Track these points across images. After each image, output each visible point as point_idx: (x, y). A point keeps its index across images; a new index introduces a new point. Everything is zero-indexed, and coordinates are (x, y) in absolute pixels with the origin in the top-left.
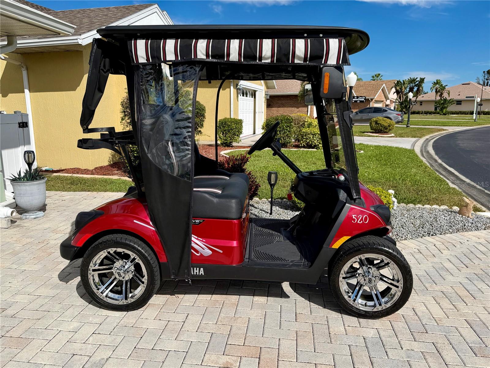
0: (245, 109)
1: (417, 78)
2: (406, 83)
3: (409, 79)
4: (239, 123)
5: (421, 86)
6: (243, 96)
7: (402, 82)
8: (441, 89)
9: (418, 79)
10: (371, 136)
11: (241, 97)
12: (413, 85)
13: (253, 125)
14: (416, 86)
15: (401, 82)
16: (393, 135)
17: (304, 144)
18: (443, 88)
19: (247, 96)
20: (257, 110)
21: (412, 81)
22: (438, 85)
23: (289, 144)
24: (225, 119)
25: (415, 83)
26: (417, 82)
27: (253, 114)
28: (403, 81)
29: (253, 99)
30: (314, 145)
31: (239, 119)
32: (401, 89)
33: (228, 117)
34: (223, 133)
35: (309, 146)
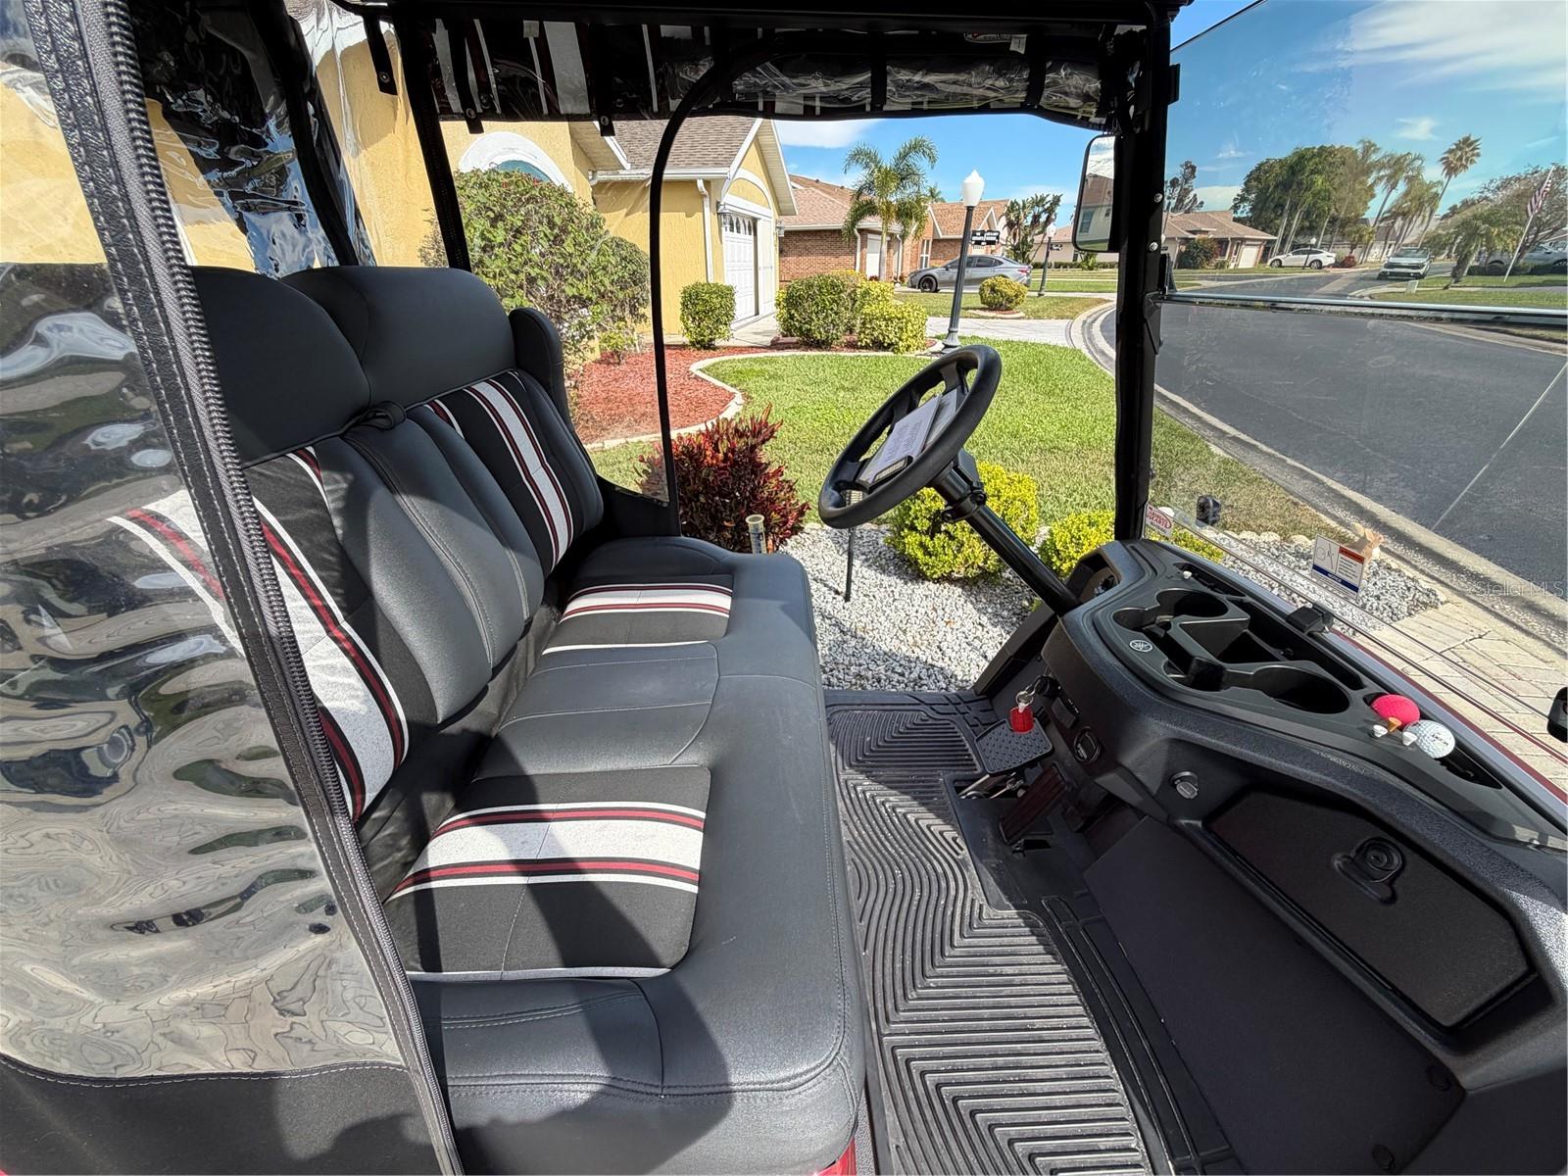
0: (736, 259)
1: (1047, 197)
2: (1027, 205)
3: (1033, 199)
4: (727, 294)
5: (1053, 211)
6: (732, 230)
7: (1021, 205)
9: (1050, 198)
10: (983, 317)
11: (726, 233)
12: (1041, 209)
13: (753, 297)
14: (1045, 211)
15: (1017, 205)
16: (1022, 314)
17: (866, 342)
19: (738, 232)
20: (760, 264)
21: (1039, 202)
23: (835, 342)
24: (697, 284)
25: (1044, 205)
26: (1047, 203)
27: (753, 272)
28: (1023, 202)
29: (752, 237)
30: (888, 344)
31: (727, 284)
32: (1017, 218)
33: (703, 281)
34: (694, 318)
35: (879, 345)
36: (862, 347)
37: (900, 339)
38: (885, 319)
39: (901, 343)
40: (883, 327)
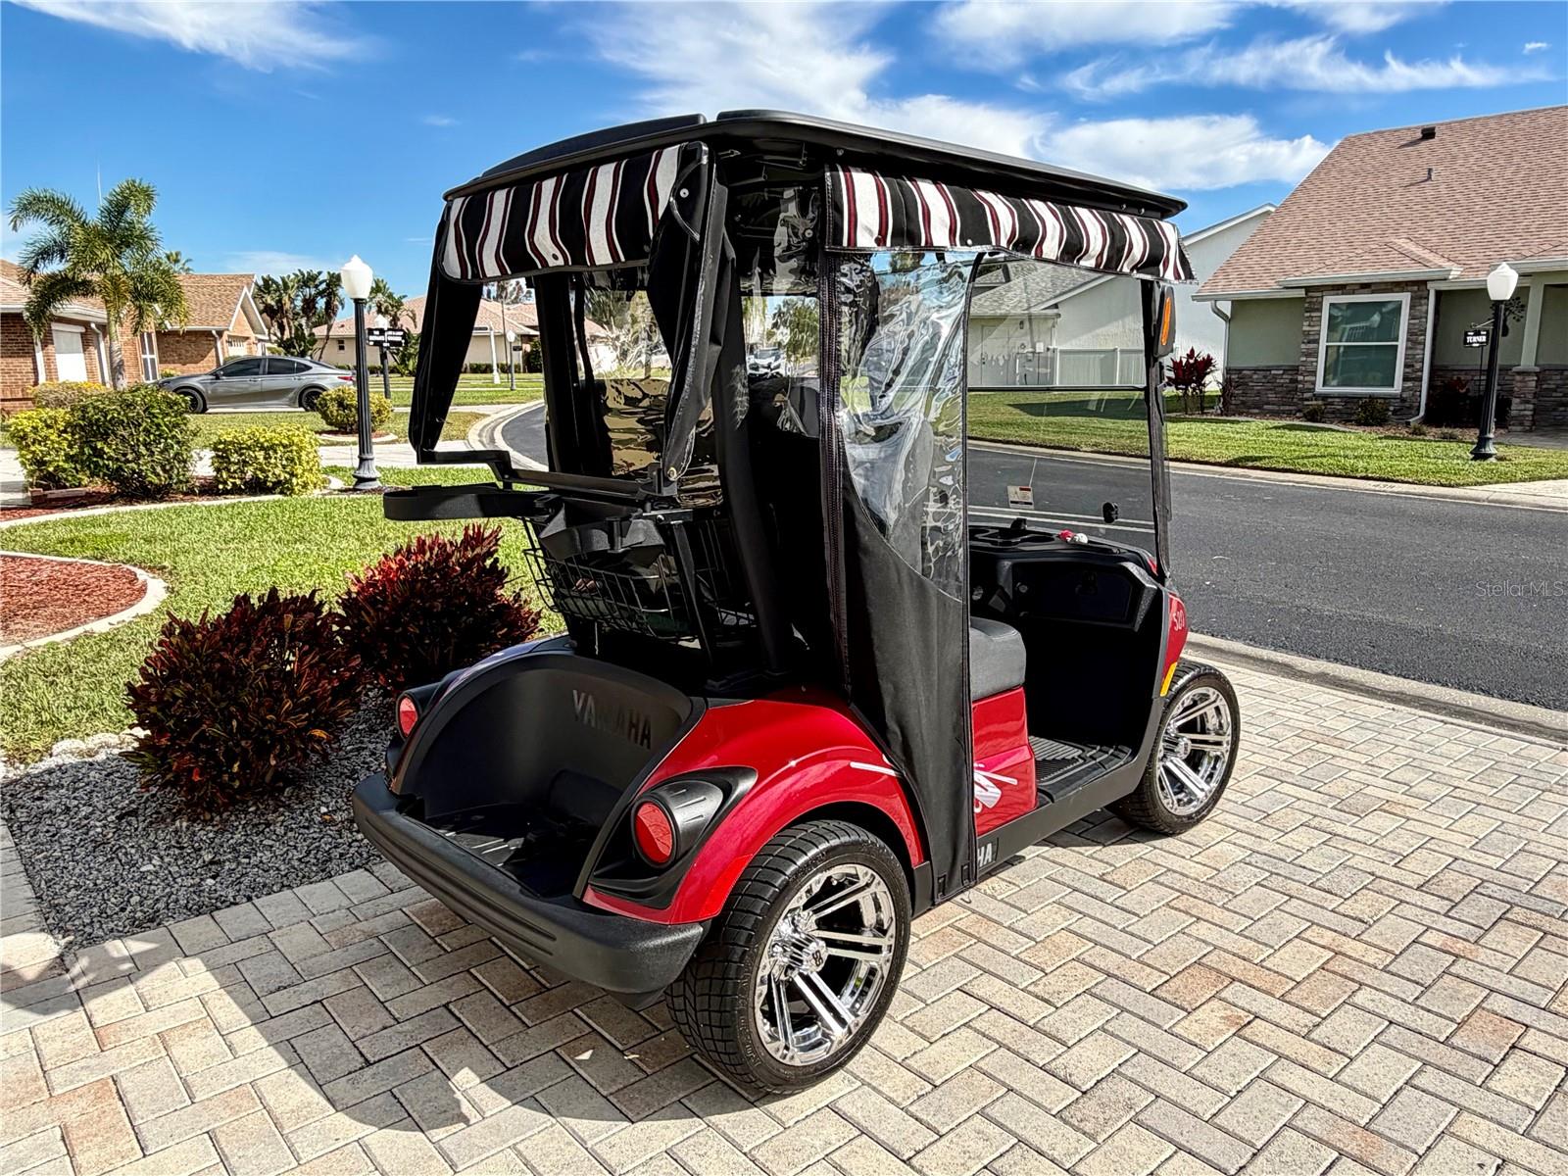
1: (320, 273)
2: (290, 284)
3: (297, 276)
5: (335, 295)
7: (281, 283)
8: (392, 306)
9: (324, 277)
12: (313, 291)
14: (321, 294)
15: (274, 282)
17: (234, 484)
18: (398, 304)
21: (307, 280)
22: (380, 295)
25: (316, 286)
26: (321, 283)
28: (283, 279)
30: (274, 483)
32: (279, 301)
35: (257, 487)
36: (226, 492)
37: (292, 475)
38: (262, 448)
39: (294, 480)
40: (261, 460)
